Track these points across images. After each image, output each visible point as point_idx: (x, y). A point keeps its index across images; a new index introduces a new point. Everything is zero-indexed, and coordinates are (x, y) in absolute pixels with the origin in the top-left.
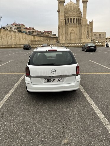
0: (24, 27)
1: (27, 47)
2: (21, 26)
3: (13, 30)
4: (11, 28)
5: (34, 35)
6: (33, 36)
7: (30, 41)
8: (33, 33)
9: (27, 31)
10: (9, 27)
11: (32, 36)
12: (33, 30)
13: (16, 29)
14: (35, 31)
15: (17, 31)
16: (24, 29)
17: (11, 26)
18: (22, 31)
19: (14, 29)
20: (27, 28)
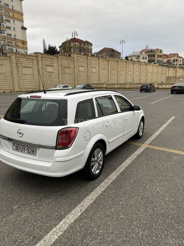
0: (159, 54)
1: (147, 87)
2: (155, 52)
3: (141, 60)
4: (138, 57)
5: (176, 67)
6: (173, 69)
7: (165, 78)
8: (175, 63)
9: (165, 60)
10: (135, 56)
11: (171, 69)
12: (176, 59)
13: (146, 59)
14: (179, 59)
15: (146, 61)
16: (159, 58)
17: (139, 55)
18: (156, 61)
19: (143, 58)
20: (165, 55)
